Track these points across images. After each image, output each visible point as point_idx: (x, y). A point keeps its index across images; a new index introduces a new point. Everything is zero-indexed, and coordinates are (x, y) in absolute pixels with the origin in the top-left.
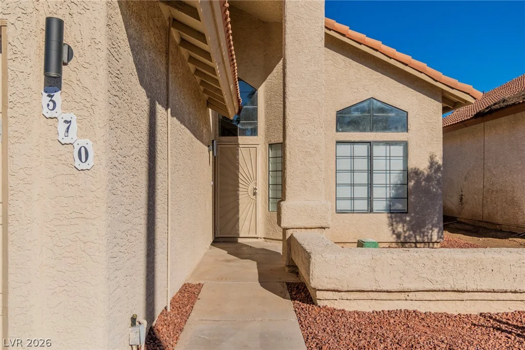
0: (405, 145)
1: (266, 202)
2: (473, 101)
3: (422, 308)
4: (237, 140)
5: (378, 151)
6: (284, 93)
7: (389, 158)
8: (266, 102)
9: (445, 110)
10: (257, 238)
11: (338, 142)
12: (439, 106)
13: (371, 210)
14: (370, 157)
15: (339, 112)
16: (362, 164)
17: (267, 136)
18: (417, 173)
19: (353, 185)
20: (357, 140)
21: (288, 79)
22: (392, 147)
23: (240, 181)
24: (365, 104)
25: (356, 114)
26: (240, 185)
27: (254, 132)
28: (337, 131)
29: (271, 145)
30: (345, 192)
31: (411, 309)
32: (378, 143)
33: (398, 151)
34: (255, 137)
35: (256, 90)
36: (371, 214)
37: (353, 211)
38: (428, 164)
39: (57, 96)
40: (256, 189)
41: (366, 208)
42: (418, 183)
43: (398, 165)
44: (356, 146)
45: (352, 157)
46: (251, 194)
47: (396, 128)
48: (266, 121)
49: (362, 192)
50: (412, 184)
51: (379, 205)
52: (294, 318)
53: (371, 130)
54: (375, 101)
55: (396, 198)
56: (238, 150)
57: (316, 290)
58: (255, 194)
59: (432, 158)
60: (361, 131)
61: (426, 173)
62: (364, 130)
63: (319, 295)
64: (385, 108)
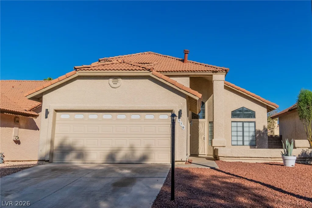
0: (255, 122)
1: (208, 142)
2: (276, 108)
3: (243, 161)
4: (198, 120)
5: (245, 124)
6: (213, 110)
7: (249, 127)
8: (208, 107)
9: (268, 111)
10: (205, 155)
11: (232, 122)
12: (266, 110)
13: (243, 145)
14: (243, 127)
15: (232, 112)
16: (240, 129)
17: (208, 119)
18: (259, 131)
19: (237, 136)
20: (238, 121)
21: (214, 106)
22: (250, 123)
23: (199, 135)
24: (241, 109)
25: (238, 112)
26: (199, 136)
27: (204, 117)
28: (232, 118)
29: (210, 122)
30: (235, 138)
31: (240, 161)
32: (246, 122)
33: (253, 124)
34: (204, 119)
35: (205, 103)
36: (243, 146)
37: (237, 145)
38: (263, 128)
39: (180, 119)
40: (204, 137)
41: (242, 144)
42: (260, 135)
43: (252, 129)
44: (238, 123)
45: (237, 127)
46: (203, 139)
47: (252, 117)
48: (208, 114)
49: (240, 138)
50: (258, 135)
51: (247, 143)
52: (215, 163)
53: (243, 118)
54: (244, 108)
55: (252, 141)
56: (199, 124)
57: (219, 157)
58: (204, 139)
59: (264, 126)
60: (240, 118)
61: (263, 132)
62: (241, 118)
63: (220, 158)
64: (248, 110)
